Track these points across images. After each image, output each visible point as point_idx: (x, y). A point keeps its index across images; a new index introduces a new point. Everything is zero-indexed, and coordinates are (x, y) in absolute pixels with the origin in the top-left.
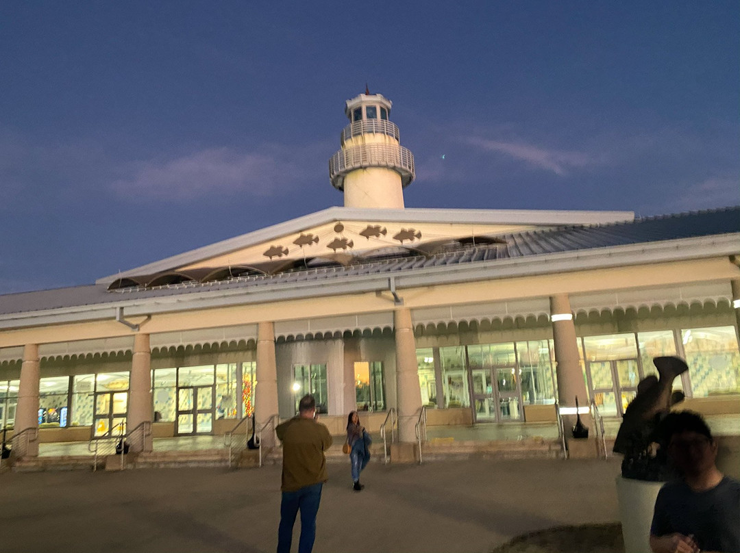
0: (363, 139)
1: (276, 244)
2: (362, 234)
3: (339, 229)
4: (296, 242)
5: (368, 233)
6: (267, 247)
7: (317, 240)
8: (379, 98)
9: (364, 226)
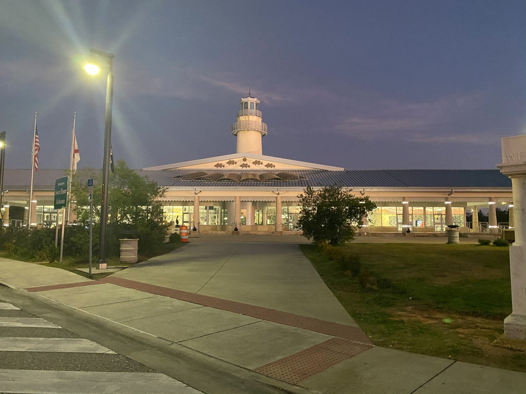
0: (248, 117)
1: (220, 163)
2: (253, 163)
3: (245, 160)
4: (228, 163)
5: (256, 163)
6: (216, 163)
7: (236, 163)
8: (255, 99)
9: (254, 160)
